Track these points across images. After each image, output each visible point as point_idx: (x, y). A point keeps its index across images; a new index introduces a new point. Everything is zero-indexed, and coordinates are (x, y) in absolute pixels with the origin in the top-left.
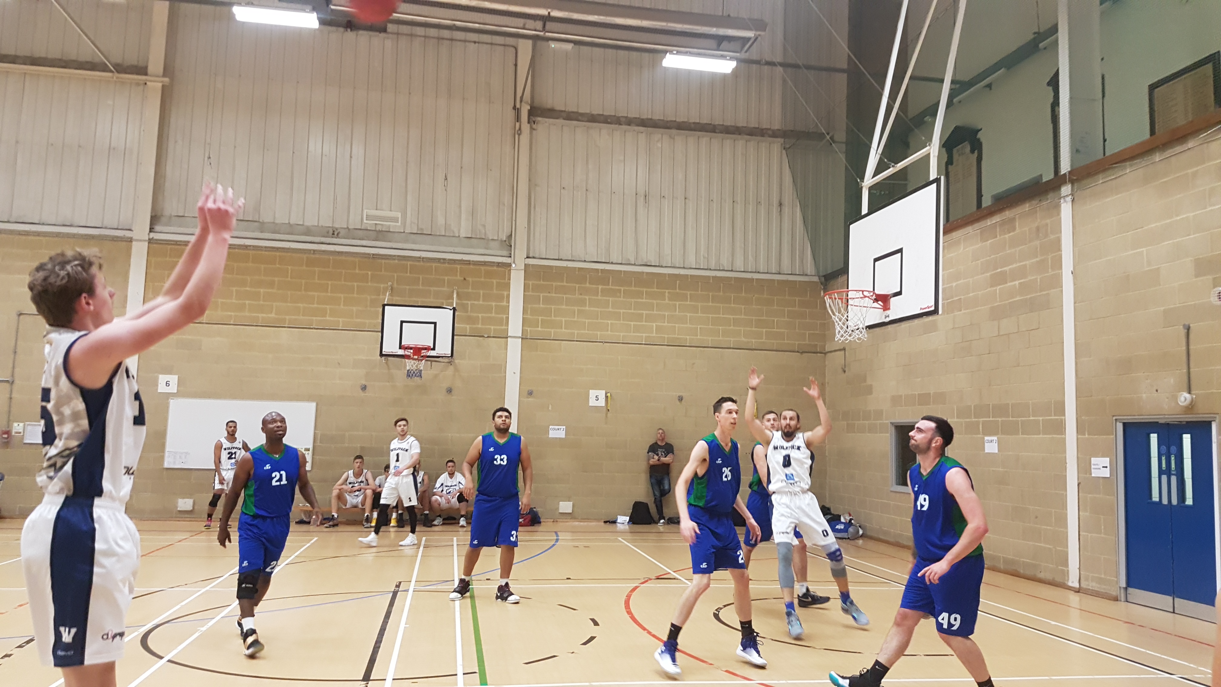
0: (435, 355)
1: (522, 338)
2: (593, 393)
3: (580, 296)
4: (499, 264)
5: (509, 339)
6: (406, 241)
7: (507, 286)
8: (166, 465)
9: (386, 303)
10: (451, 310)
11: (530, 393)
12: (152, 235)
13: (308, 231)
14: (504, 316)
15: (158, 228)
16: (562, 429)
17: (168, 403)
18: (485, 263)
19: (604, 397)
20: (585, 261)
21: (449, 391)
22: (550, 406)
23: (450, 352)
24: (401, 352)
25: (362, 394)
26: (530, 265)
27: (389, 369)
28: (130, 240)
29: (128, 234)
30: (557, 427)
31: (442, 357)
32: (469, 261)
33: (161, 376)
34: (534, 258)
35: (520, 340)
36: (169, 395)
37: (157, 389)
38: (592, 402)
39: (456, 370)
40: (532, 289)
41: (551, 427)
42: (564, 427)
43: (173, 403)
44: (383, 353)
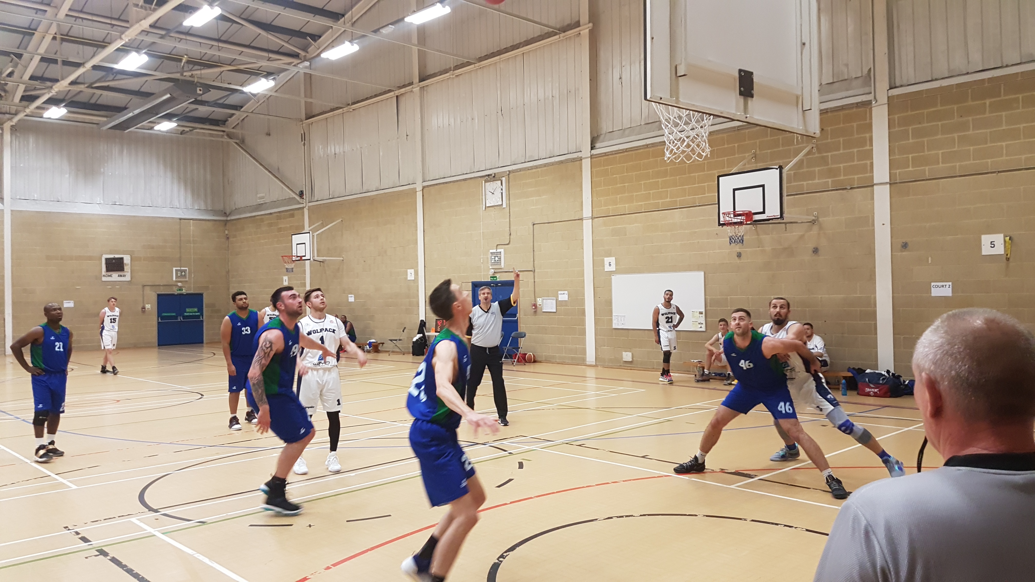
0: (766, 218)
1: (890, 184)
2: (986, 239)
3: (961, 119)
4: (857, 105)
5: (875, 187)
7: (869, 127)
8: (614, 327)
9: (720, 174)
10: (777, 169)
11: (905, 246)
14: (868, 162)
16: (947, 286)
17: (611, 279)
18: (842, 108)
19: (1003, 242)
20: (968, 73)
21: (816, 251)
22: (930, 258)
23: (779, 214)
25: (737, 261)
26: (894, 96)
28: (581, 159)
29: (579, 155)
30: (940, 284)
31: (772, 219)
32: (827, 109)
33: (605, 259)
34: (901, 86)
35: (888, 186)
36: (611, 273)
37: (604, 269)
38: (986, 250)
39: (821, 228)
40: (898, 123)
41: (933, 284)
42: (950, 283)
43: (614, 278)
44: (721, 223)
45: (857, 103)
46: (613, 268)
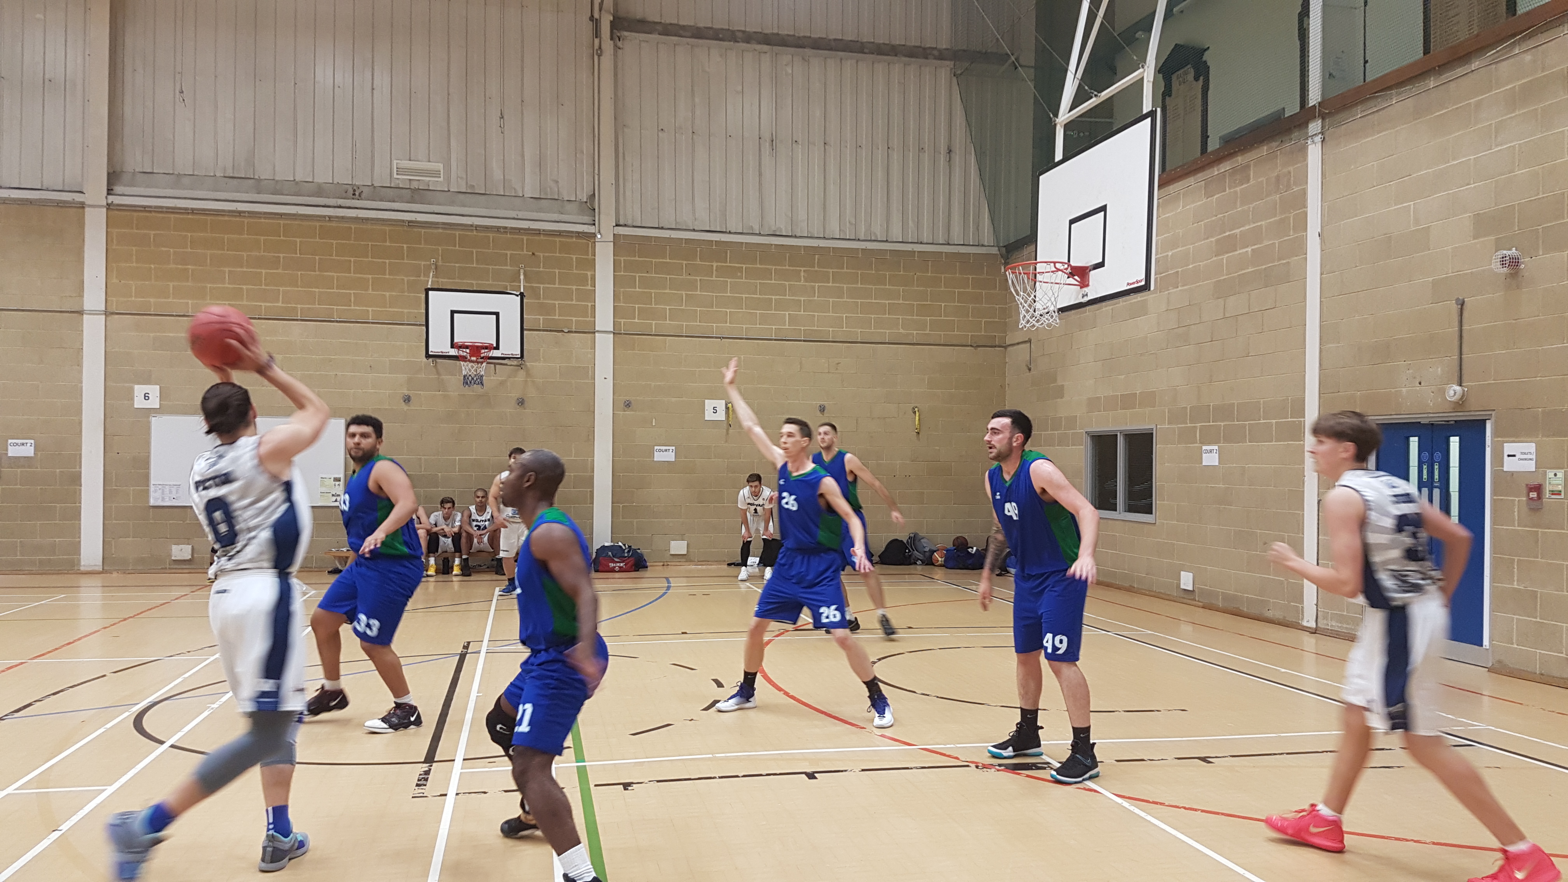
0: (500, 355)
1: (614, 333)
2: (709, 404)
3: (689, 277)
4: (579, 235)
5: (597, 334)
6: (452, 203)
7: (592, 264)
8: (152, 502)
9: (429, 287)
10: (517, 296)
11: (628, 405)
12: (111, 199)
13: (320, 191)
14: (590, 304)
15: (118, 189)
16: (671, 451)
17: (149, 423)
18: (560, 233)
19: (724, 409)
20: (694, 230)
21: (521, 402)
22: (654, 420)
23: (519, 352)
24: (453, 352)
25: (406, 408)
26: (620, 235)
27: (438, 373)
28: (82, 206)
29: (78, 198)
30: (664, 448)
31: (509, 358)
32: (539, 230)
33: (136, 387)
34: (625, 225)
35: (612, 335)
36: (151, 410)
37: (133, 404)
38: (709, 416)
39: (528, 374)
40: (624, 266)
41: (656, 448)
42: (674, 448)
43: (156, 422)
44: (430, 353)
45: (578, 233)
46: (154, 402)
